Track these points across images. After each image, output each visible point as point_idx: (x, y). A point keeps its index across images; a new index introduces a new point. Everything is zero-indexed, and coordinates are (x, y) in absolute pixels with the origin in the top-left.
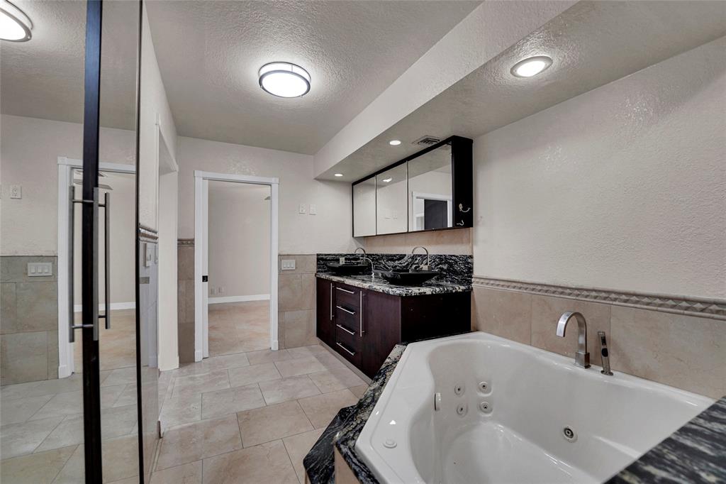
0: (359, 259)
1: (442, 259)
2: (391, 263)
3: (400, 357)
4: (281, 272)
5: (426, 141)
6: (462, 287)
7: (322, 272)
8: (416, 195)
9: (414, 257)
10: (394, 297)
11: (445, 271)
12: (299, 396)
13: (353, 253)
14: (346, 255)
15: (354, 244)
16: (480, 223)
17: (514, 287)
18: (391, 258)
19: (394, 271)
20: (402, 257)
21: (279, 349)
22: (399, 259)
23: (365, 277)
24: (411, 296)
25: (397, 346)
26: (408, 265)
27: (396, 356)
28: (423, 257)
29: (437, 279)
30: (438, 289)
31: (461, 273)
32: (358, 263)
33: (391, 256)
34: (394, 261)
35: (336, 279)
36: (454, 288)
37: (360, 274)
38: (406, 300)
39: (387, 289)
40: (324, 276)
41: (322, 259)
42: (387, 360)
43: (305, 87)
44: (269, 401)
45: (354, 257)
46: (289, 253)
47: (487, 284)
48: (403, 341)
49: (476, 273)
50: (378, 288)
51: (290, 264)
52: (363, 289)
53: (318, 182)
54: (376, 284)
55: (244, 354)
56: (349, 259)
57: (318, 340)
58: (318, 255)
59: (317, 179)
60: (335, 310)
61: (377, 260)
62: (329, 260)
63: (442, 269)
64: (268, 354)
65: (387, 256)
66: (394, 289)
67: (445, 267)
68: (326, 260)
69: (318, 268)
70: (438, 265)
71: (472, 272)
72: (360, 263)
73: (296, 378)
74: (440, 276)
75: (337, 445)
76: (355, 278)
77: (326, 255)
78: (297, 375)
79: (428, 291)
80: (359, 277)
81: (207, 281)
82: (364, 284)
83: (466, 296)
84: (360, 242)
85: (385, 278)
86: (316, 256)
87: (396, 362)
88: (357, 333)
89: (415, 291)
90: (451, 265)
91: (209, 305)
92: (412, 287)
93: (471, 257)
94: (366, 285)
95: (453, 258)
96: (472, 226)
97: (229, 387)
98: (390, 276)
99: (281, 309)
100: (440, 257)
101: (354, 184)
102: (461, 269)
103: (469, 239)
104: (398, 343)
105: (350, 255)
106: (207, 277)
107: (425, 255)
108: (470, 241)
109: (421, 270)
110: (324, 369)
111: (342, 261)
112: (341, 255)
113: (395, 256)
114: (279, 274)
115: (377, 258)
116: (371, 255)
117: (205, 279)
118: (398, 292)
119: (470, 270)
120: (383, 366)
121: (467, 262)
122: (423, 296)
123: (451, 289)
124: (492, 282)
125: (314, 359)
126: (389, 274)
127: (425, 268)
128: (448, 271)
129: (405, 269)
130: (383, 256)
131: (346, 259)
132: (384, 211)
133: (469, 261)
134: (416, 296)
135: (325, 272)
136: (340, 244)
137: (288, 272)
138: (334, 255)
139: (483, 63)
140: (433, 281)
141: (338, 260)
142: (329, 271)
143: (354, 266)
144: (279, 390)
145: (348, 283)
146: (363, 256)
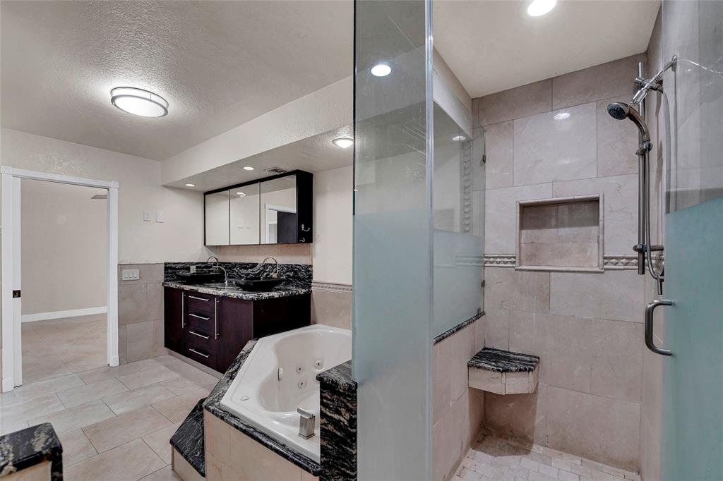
0: (211, 267)
1: (290, 268)
2: (244, 271)
3: (252, 349)
4: (122, 283)
5: (276, 170)
6: (304, 291)
7: (170, 281)
8: (268, 206)
9: (265, 266)
10: (247, 301)
11: (291, 277)
12: (153, 401)
13: (206, 261)
14: (197, 263)
15: (206, 252)
16: (318, 240)
17: (340, 289)
18: (244, 266)
19: (247, 279)
20: (254, 265)
21: (120, 365)
22: (251, 268)
23: (218, 285)
24: (262, 300)
25: (249, 341)
26: (260, 272)
27: (249, 349)
28: (274, 266)
29: (285, 285)
30: (284, 293)
31: (303, 279)
32: (210, 271)
33: (244, 264)
34: (247, 269)
35: (187, 287)
36: (297, 291)
37: (213, 282)
38: (258, 303)
39: (241, 295)
40: (173, 285)
41: (171, 268)
42: (242, 352)
43: (163, 112)
44: (118, 412)
45: (207, 266)
46: (133, 262)
47: (322, 287)
48: (254, 337)
49: (315, 279)
50: (232, 294)
51: (133, 273)
52: (218, 296)
53: (166, 190)
54: (229, 291)
55: (75, 375)
56: (200, 267)
57: (166, 350)
58: (165, 264)
59: (164, 186)
60: (187, 317)
61: (230, 268)
62: (178, 269)
63: (289, 276)
64: (105, 372)
65: (241, 264)
66: (247, 295)
67: (291, 274)
68: (175, 269)
69: (166, 277)
70: (286, 273)
71: (311, 278)
72: (212, 271)
73: (146, 388)
74: (288, 282)
75: (205, 407)
76: (208, 287)
77: (174, 264)
78: (147, 385)
79: (276, 294)
80: (212, 285)
81: (19, 296)
82: (219, 292)
83: (307, 298)
84: (212, 251)
85: (238, 285)
86: (163, 265)
87: (249, 353)
88: (212, 337)
89: (265, 295)
90: (296, 272)
91: (22, 323)
92: (263, 292)
93: (311, 266)
94: (221, 293)
95: (298, 267)
96: (312, 242)
97: (63, 408)
98: (243, 284)
99: (122, 322)
100: (287, 266)
101: (206, 193)
102: (302, 275)
103: (309, 253)
104: (251, 339)
105: (202, 263)
106: (19, 291)
107: (275, 265)
108: (310, 254)
109: (271, 278)
110: (176, 375)
111: (193, 269)
112: (192, 264)
113: (247, 264)
114: (119, 285)
115: (230, 266)
116: (224, 263)
117: (17, 294)
118: (250, 297)
119: (310, 277)
120: (239, 356)
121: (308, 270)
122: (272, 299)
123: (294, 292)
124: (325, 285)
125: (163, 368)
126: (242, 281)
127: (274, 275)
128: (293, 277)
129: (257, 276)
130: (236, 264)
131: (197, 267)
132: (237, 221)
133: (310, 269)
134: (266, 300)
135: (174, 281)
136: (191, 253)
137: (130, 283)
138: (184, 263)
139: (313, 135)
140: (281, 286)
141: (188, 269)
142: (178, 280)
143: (206, 274)
144: (128, 401)
145: (202, 292)
146: (215, 264)
